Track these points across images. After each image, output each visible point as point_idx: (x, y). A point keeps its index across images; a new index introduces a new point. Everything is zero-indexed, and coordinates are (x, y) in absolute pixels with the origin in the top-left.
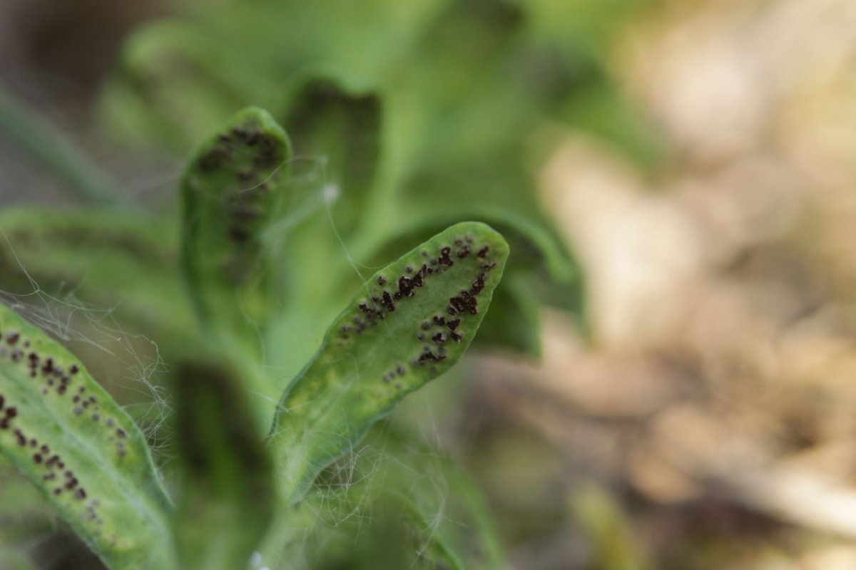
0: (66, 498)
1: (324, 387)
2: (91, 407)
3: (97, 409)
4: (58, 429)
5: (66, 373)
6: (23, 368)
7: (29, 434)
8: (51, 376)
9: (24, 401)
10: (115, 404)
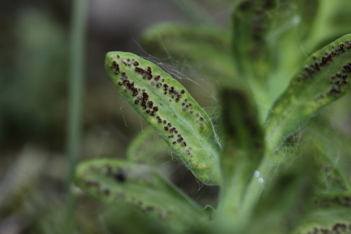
0: (178, 146)
1: (289, 103)
2: (190, 108)
3: (192, 108)
4: (175, 116)
5: (179, 93)
6: (161, 90)
7: (163, 118)
8: (173, 94)
9: (161, 105)
10: (200, 107)
